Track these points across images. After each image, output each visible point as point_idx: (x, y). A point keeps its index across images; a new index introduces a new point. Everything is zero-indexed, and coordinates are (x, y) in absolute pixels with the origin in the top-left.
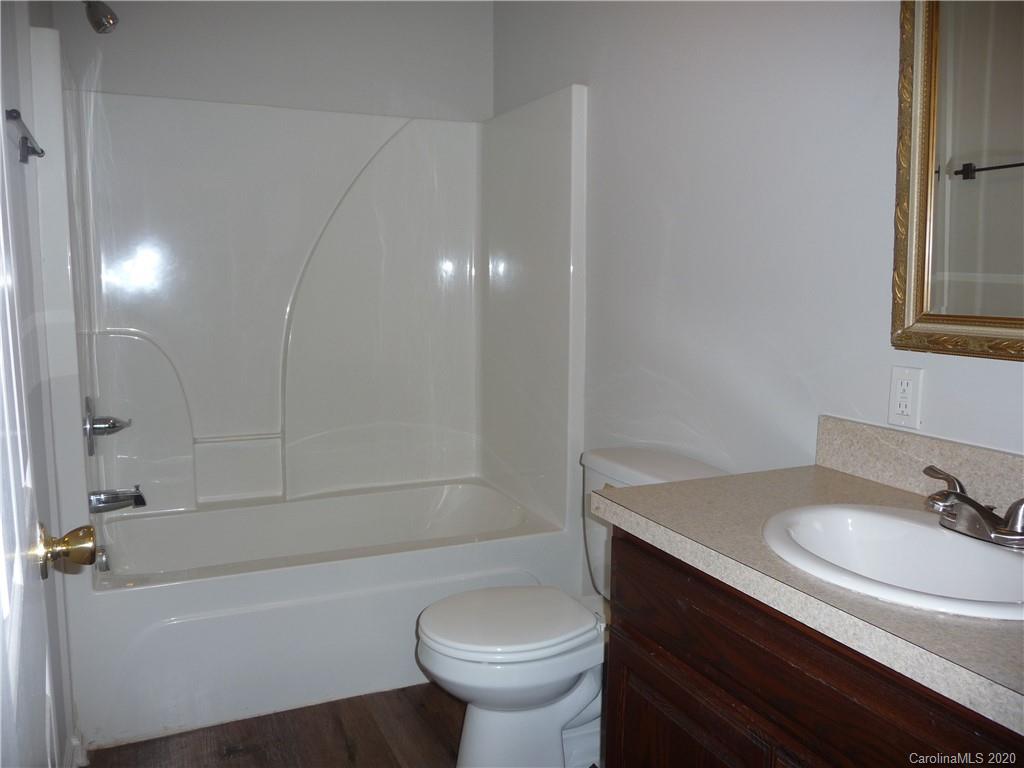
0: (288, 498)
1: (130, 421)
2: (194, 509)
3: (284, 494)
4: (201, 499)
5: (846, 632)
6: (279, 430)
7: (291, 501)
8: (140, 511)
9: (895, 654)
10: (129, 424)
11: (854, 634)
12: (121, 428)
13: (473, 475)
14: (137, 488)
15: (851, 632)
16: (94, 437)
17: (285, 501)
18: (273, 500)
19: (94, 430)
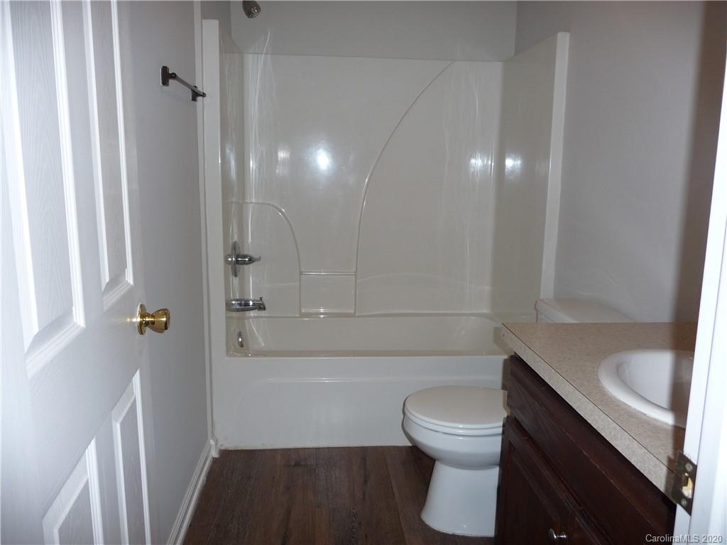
0: (357, 314)
1: (260, 258)
2: (298, 315)
3: (355, 313)
4: (303, 311)
5: (611, 433)
6: (354, 270)
7: (358, 317)
8: (262, 313)
9: (633, 451)
10: (259, 259)
11: (614, 435)
12: (254, 261)
13: (485, 311)
14: (261, 299)
15: (613, 433)
16: (237, 265)
17: (355, 317)
18: (348, 315)
19: (237, 262)
